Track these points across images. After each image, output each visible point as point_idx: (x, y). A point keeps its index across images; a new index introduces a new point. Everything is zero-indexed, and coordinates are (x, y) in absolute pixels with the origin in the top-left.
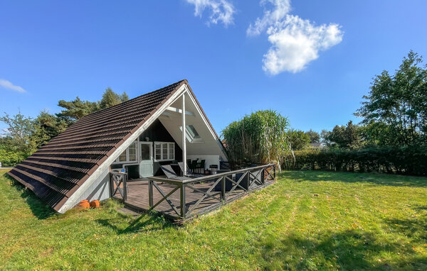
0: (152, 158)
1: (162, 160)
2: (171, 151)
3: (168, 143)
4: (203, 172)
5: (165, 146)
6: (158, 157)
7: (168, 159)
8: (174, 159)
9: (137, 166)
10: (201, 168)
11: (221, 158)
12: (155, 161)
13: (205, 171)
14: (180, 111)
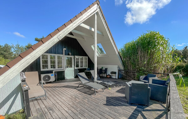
0: (73, 66)
1: (80, 68)
2: (86, 62)
3: (84, 57)
4: (105, 76)
5: (82, 59)
6: (77, 66)
7: (84, 67)
8: (87, 67)
9: (64, 72)
10: (104, 73)
11: (119, 67)
12: (76, 68)
13: (107, 75)
14: (93, 30)
